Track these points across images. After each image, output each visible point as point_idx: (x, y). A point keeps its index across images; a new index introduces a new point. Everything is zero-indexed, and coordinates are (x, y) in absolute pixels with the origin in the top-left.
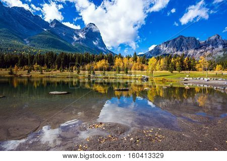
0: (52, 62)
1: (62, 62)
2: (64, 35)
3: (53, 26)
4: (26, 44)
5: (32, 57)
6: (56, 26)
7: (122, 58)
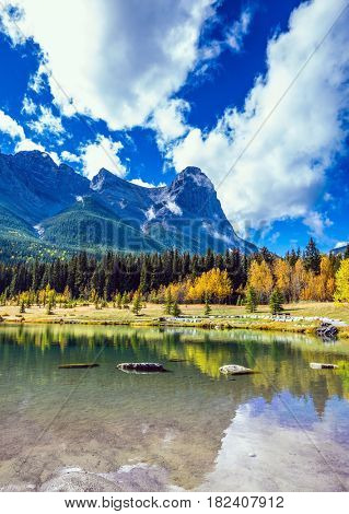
0: (85, 282)
1: (107, 281)
2: (123, 206)
3: (97, 187)
4: (37, 236)
5: (41, 270)
6: (104, 186)
7: (270, 261)
